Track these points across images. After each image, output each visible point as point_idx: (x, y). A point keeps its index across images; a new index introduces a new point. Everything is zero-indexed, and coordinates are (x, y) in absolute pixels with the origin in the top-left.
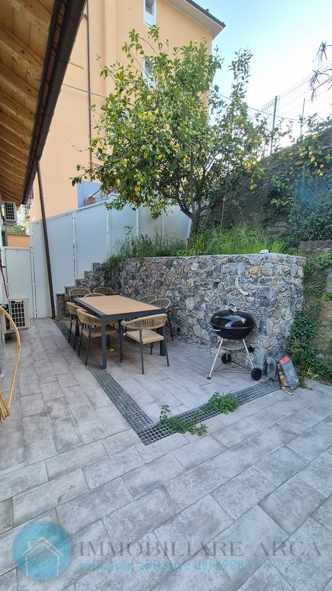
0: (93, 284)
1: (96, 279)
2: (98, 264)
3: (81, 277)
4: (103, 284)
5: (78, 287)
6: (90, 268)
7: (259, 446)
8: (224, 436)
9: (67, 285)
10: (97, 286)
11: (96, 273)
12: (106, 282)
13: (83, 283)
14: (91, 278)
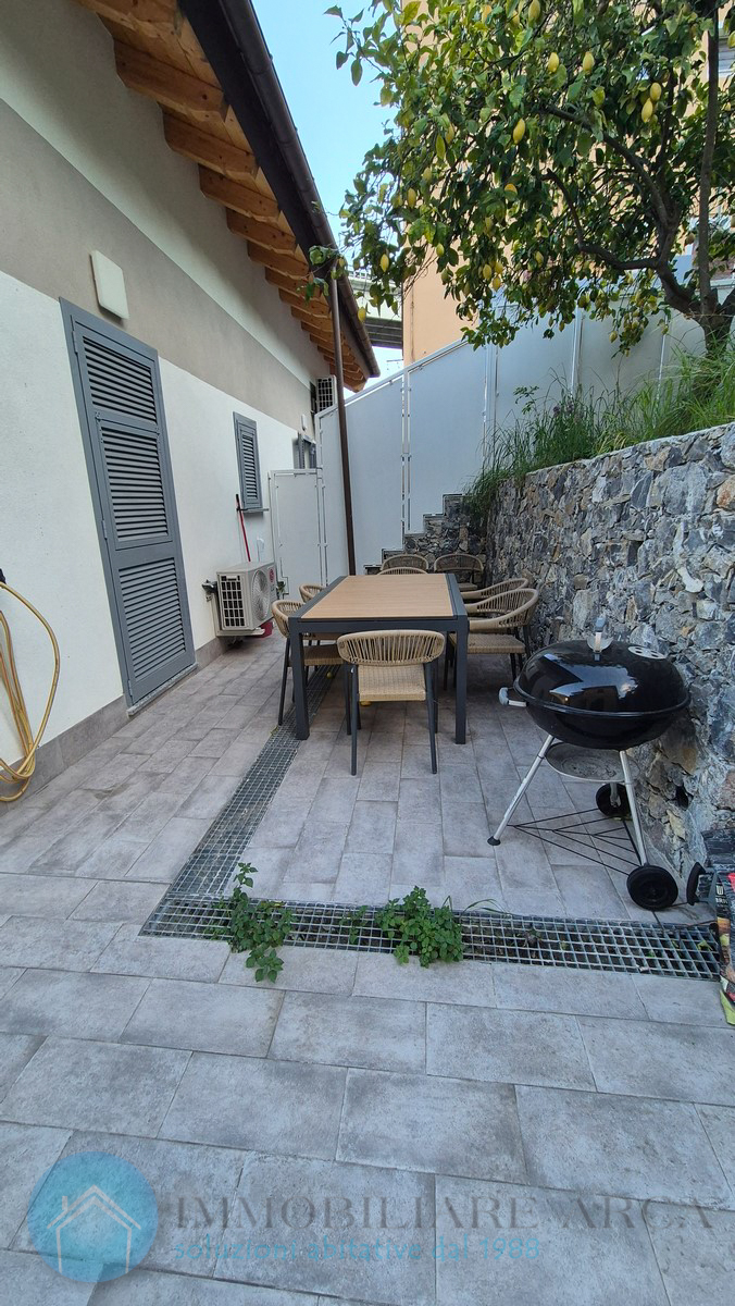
0: (442, 546)
1: (450, 534)
2: (455, 497)
3: (418, 528)
4: (464, 546)
5: (409, 553)
6: (437, 508)
7: (350, 1113)
8: (305, 1020)
9: (389, 548)
10: (452, 550)
11: (449, 519)
12: (473, 542)
13: (421, 543)
14: (438, 530)
